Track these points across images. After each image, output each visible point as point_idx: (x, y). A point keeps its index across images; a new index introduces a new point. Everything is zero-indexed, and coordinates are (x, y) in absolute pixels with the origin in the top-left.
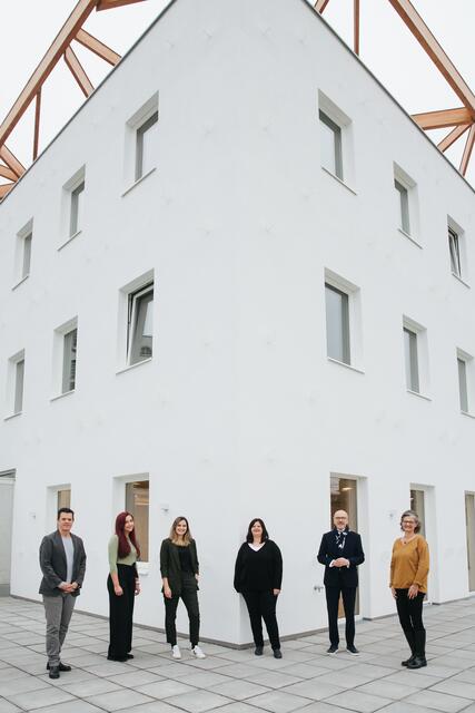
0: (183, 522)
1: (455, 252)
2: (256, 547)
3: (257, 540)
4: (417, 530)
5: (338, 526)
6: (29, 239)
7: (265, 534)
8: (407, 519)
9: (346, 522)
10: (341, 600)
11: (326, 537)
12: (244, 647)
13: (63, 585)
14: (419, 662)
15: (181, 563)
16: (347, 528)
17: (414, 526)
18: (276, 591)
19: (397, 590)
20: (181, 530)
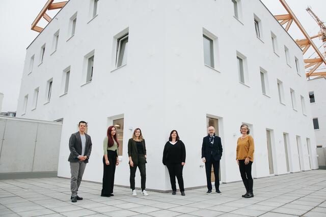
0: (139, 130)
1: (257, 29)
2: (173, 143)
3: (174, 140)
4: (248, 133)
5: (210, 134)
6: (75, 21)
7: (177, 137)
8: (243, 128)
9: (214, 132)
10: (212, 168)
11: (205, 139)
12: (167, 192)
13: (79, 157)
14: (250, 195)
15: (138, 150)
16: (214, 135)
17: (247, 131)
18: (183, 163)
19: (239, 161)
20: (138, 134)
